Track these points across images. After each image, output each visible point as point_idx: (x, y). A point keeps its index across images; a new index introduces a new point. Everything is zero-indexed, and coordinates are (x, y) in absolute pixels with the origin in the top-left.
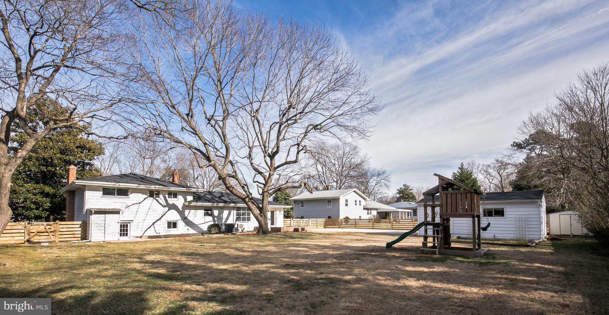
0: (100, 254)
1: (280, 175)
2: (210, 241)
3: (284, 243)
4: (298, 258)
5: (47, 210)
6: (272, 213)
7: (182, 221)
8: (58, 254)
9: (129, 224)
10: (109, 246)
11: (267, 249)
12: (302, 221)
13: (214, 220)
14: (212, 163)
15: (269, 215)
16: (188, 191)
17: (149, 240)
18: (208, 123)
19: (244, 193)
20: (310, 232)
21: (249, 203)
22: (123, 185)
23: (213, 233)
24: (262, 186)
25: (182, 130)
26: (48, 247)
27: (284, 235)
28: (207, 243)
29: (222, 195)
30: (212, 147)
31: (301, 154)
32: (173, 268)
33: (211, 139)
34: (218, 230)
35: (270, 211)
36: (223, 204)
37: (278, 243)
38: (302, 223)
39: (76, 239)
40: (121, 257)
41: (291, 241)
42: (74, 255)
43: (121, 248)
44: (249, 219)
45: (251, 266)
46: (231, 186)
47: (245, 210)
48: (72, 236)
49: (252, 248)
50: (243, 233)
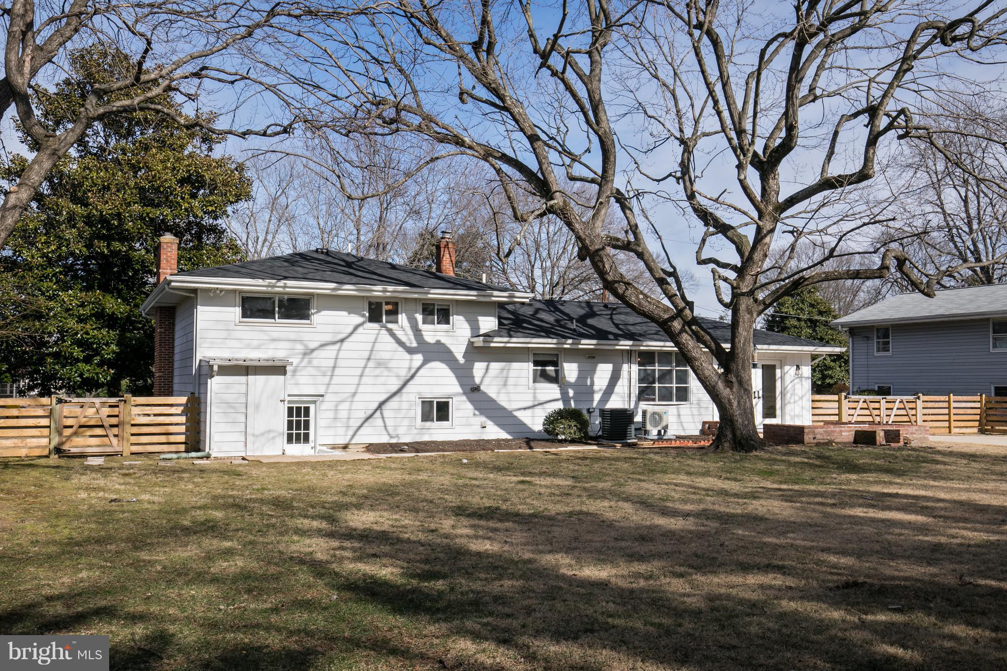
0: (223, 497)
1: (796, 233)
2: (553, 469)
3: (822, 488)
4: (893, 556)
5: (110, 364)
6: (769, 373)
7: (464, 398)
8: (117, 491)
9: (312, 408)
10: (254, 472)
11: (759, 507)
12: (883, 402)
13: (565, 398)
14: (558, 201)
15: (756, 378)
16: (482, 299)
17: (367, 456)
18: (542, 65)
19: (666, 302)
20: (925, 449)
21: (685, 338)
22: (295, 287)
23: (561, 441)
24: (732, 275)
25: (462, 101)
26: (100, 469)
27: (818, 457)
28: (541, 474)
29: (590, 310)
30: (556, 150)
31: (887, 145)
32: (427, 561)
33: (553, 124)
34: (580, 430)
35: (760, 365)
36: (594, 342)
37: (796, 487)
38: (883, 412)
39: (173, 448)
40: (280, 512)
41: (848, 482)
42: (156, 499)
43: (284, 481)
44: (683, 395)
45: (700, 578)
46: (622, 280)
47: (669, 363)
48: (163, 439)
49: (700, 501)
50: (665, 444)
